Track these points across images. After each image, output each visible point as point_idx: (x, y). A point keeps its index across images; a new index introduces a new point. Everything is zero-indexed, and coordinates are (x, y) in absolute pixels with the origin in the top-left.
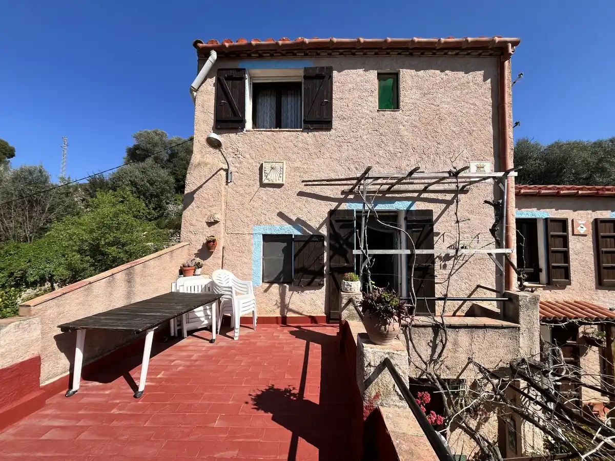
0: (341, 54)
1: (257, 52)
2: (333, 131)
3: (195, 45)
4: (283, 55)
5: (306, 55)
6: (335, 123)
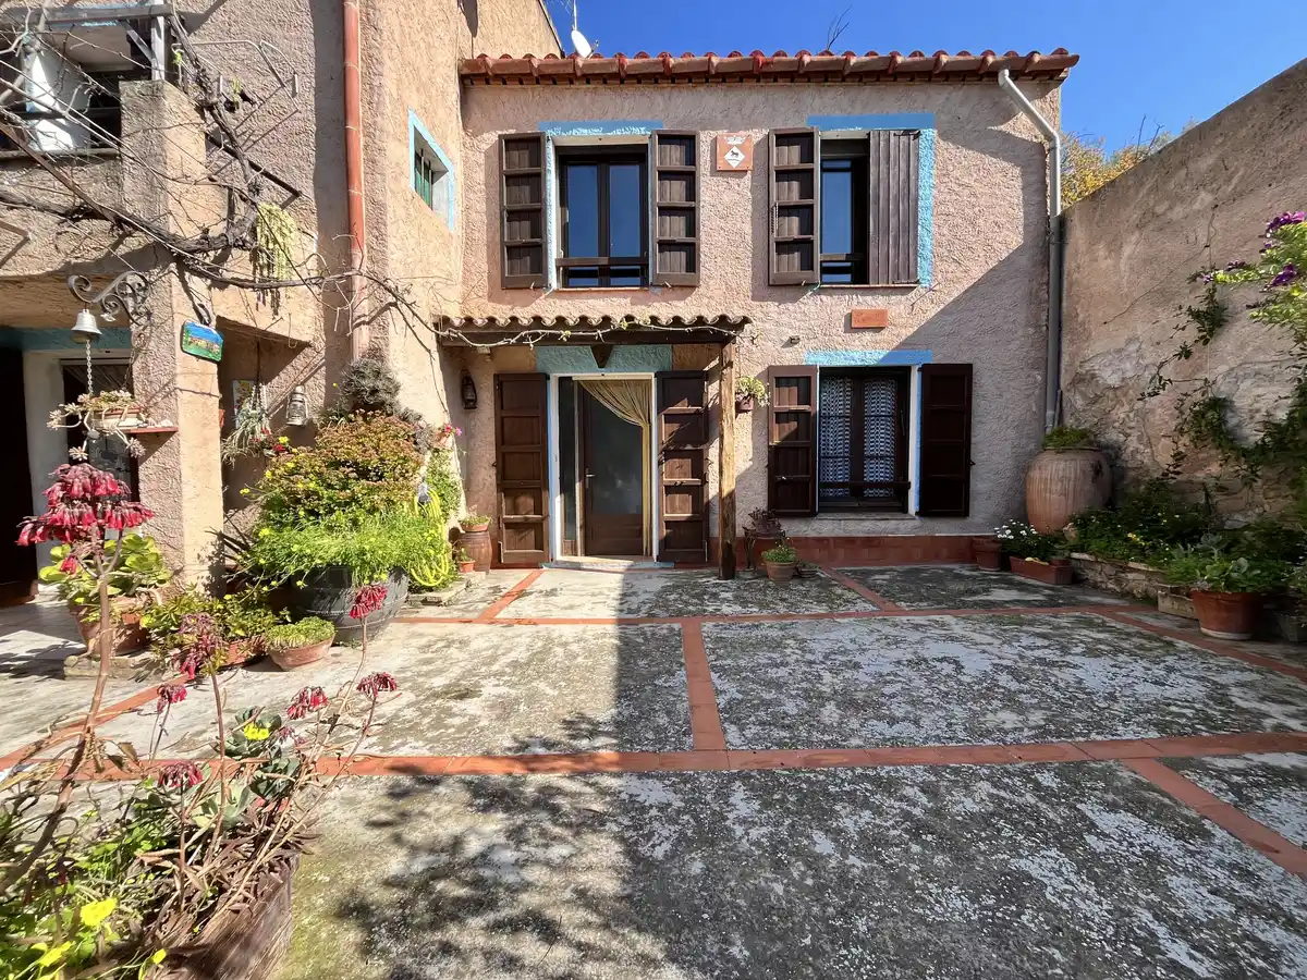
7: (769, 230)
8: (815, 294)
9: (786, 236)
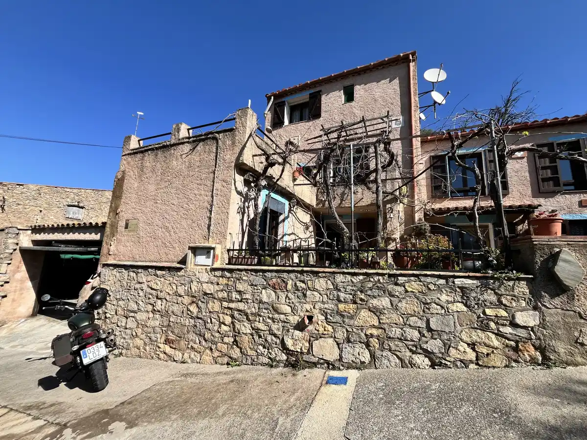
0: (325, 83)
1: (289, 92)
2: (321, 119)
3: (266, 96)
4: (300, 91)
5: (310, 88)
6: (323, 114)
7: (537, 175)
8: (562, 194)
9: (545, 176)
